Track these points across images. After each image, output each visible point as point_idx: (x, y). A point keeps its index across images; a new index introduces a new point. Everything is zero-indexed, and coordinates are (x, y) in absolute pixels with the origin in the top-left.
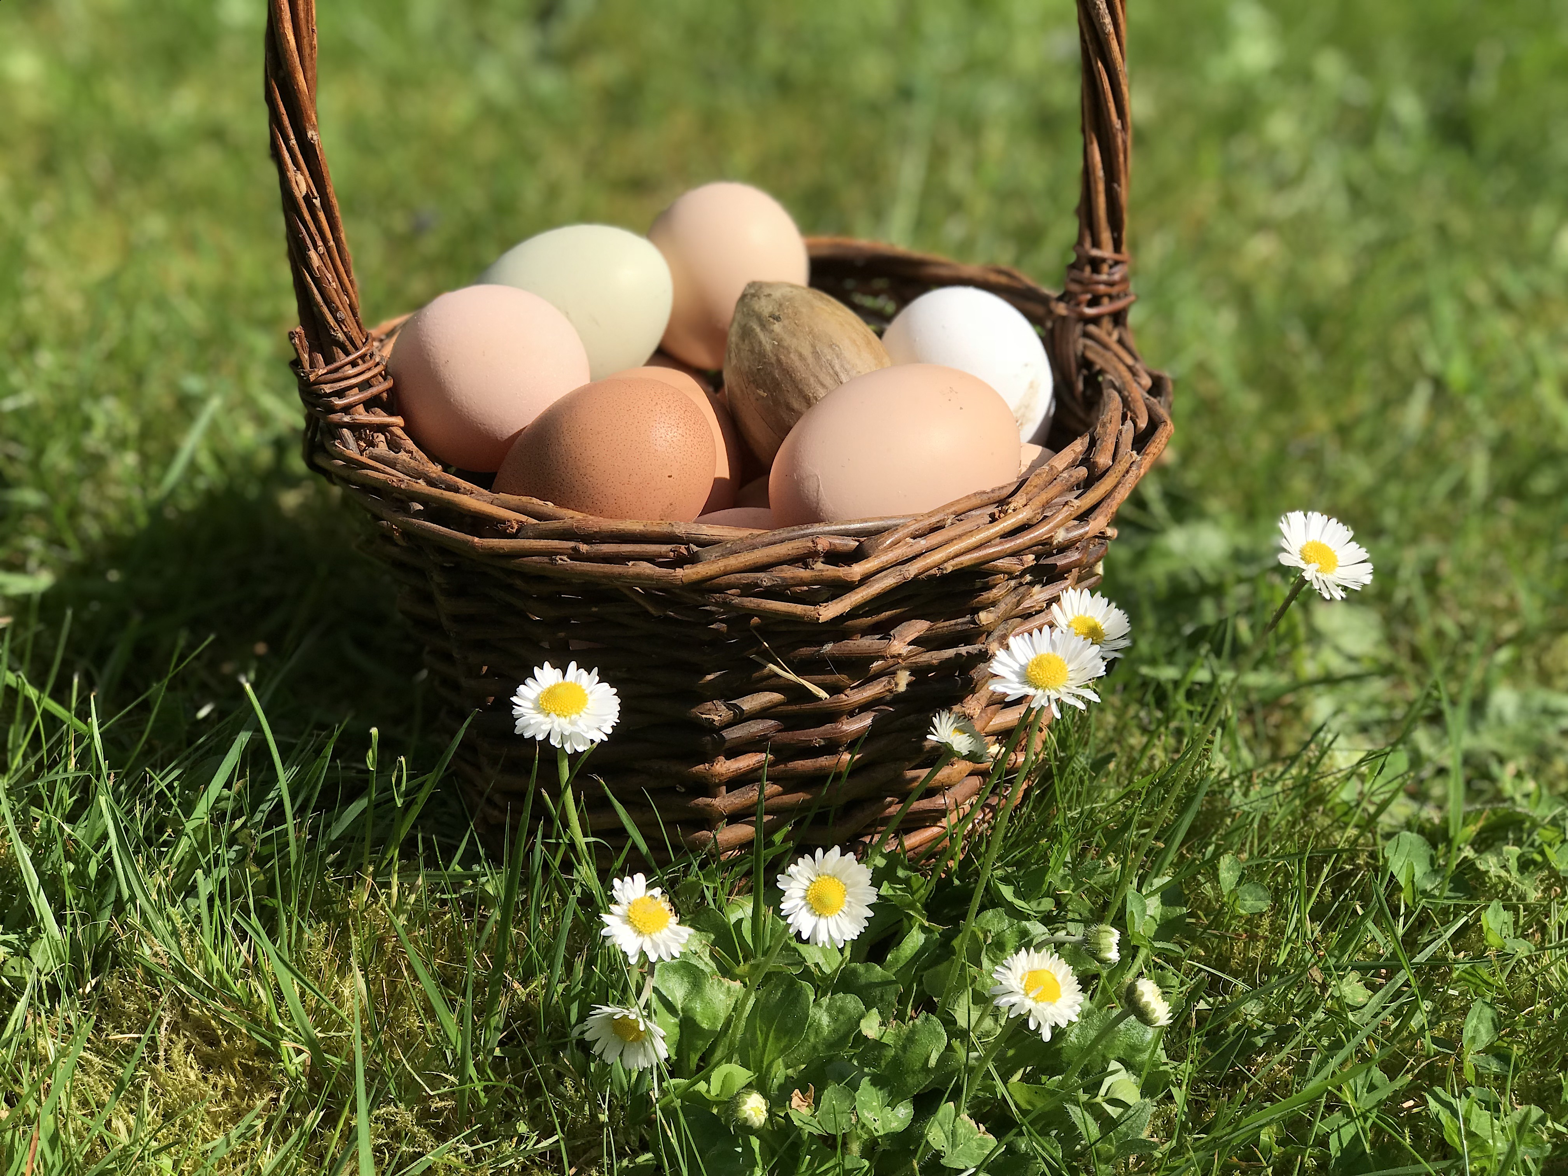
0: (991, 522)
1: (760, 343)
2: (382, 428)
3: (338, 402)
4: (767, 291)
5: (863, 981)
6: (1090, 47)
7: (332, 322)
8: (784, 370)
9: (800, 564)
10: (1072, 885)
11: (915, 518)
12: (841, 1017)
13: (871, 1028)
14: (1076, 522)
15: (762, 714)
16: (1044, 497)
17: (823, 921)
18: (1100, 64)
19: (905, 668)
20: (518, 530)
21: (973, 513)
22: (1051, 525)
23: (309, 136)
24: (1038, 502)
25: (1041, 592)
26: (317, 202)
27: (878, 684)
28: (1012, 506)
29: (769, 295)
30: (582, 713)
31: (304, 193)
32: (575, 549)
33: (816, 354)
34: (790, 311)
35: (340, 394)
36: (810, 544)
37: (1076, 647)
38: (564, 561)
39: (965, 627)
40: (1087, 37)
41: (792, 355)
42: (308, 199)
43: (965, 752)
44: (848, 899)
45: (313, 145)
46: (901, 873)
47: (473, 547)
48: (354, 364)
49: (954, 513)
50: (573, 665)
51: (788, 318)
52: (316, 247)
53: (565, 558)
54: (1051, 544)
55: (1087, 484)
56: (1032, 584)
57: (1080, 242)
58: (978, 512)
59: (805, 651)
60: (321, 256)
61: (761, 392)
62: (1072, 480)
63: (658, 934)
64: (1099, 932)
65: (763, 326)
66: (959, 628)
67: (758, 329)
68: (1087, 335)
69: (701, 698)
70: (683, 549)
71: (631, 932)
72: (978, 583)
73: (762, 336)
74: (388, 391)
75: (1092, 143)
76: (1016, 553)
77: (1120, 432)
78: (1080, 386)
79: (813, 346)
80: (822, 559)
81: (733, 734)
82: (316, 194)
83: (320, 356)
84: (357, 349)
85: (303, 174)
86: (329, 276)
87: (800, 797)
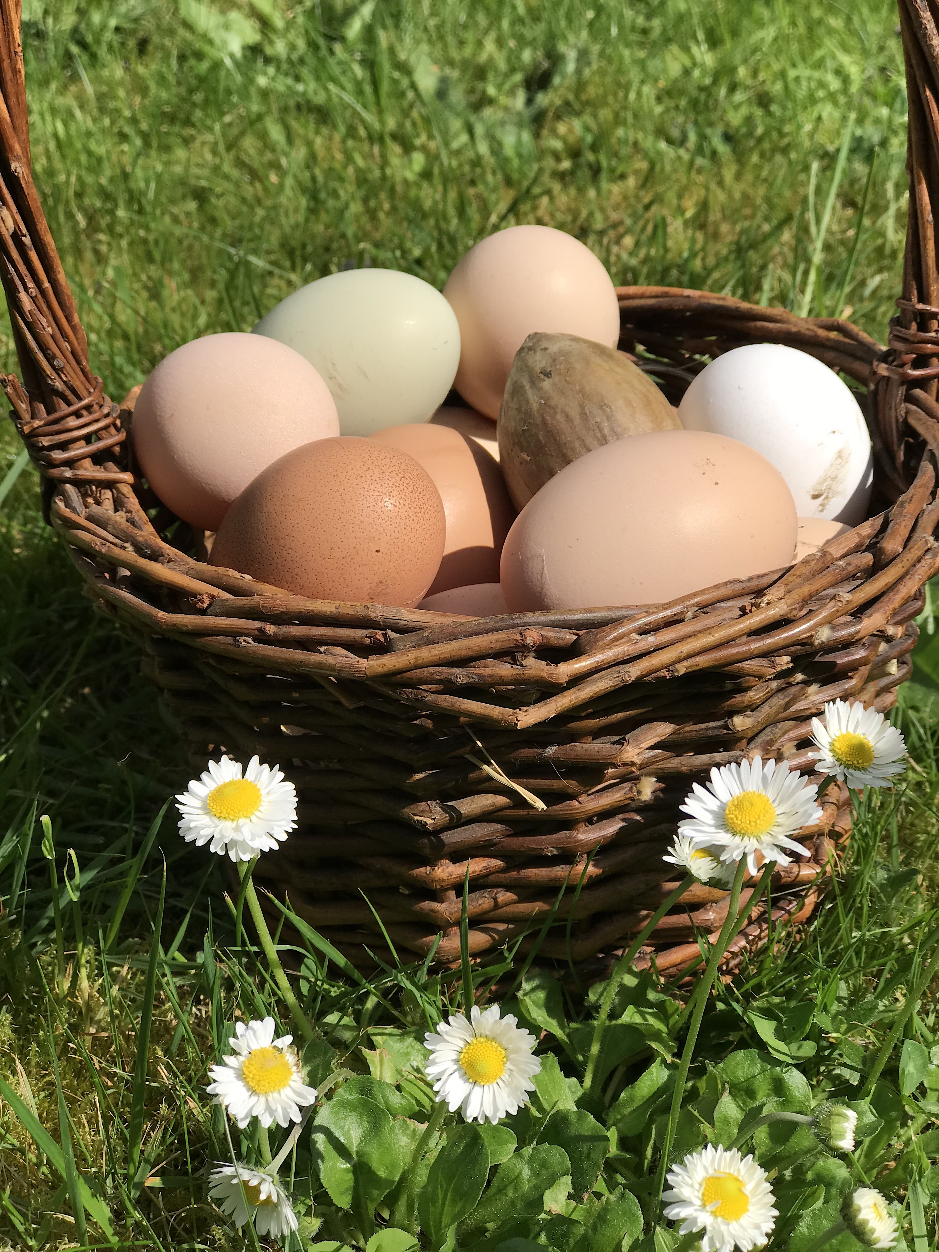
0: (741, 616)
1: (528, 401)
2: (110, 485)
3: (58, 455)
4: (544, 344)
5: (572, 1131)
6: (917, 73)
7: (48, 370)
8: (548, 432)
9: (508, 659)
10: (844, 1027)
11: (648, 610)
12: (544, 1172)
13: (556, 1202)
14: (849, 618)
15: (486, 817)
16: (806, 589)
17: (477, 1090)
18: (928, 93)
19: (650, 775)
20: (210, 605)
21: (723, 604)
22: (812, 622)
23: (13, 168)
24: (797, 596)
25: (818, 693)
26: (27, 240)
27: (618, 791)
28: (766, 599)
29: (546, 349)
30: (253, 818)
31: (12, 230)
32: (260, 630)
33: (584, 416)
34: (563, 366)
35: (63, 446)
36: (518, 637)
37: (790, 785)
38: (248, 643)
39: (716, 732)
40: (914, 62)
41: (559, 417)
42: (16, 237)
43: (704, 878)
44: (509, 1066)
45: (17, 178)
46: (652, 996)
47: (156, 622)
48: (77, 414)
49: (697, 605)
50: (255, 759)
51: (560, 374)
52: (26, 289)
53: (249, 640)
54: (812, 644)
55: (872, 572)
56: (806, 683)
57: (906, 296)
58: (729, 604)
59: (527, 752)
60: (33, 299)
61: (525, 456)
62: (850, 568)
63: (276, 1095)
64: (830, 1115)
65: (533, 383)
66: (710, 733)
67: (527, 387)
68: (909, 399)
69: (414, 798)
70: (379, 635)
71: (244, 1089)
72: (729, 686)
73: (531, 395)
74: (121, 444)
75: (920, 183)
76: (769, 654)
77: (922, 512)
78: (901, 456)
79: (582, 407)
80: (533, 654)
81: (453, 837)
82: (24, 231)
83: (42, 407)
84: (80, 399)
85: (9, 209)
86: (44, 321)
87: (537, 907)
